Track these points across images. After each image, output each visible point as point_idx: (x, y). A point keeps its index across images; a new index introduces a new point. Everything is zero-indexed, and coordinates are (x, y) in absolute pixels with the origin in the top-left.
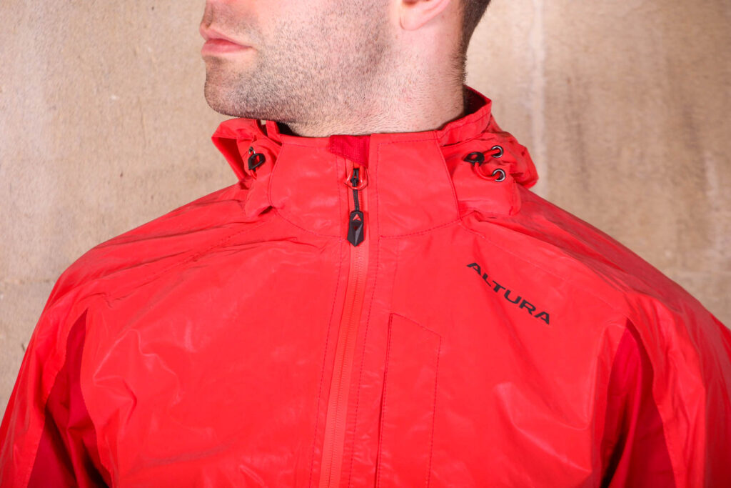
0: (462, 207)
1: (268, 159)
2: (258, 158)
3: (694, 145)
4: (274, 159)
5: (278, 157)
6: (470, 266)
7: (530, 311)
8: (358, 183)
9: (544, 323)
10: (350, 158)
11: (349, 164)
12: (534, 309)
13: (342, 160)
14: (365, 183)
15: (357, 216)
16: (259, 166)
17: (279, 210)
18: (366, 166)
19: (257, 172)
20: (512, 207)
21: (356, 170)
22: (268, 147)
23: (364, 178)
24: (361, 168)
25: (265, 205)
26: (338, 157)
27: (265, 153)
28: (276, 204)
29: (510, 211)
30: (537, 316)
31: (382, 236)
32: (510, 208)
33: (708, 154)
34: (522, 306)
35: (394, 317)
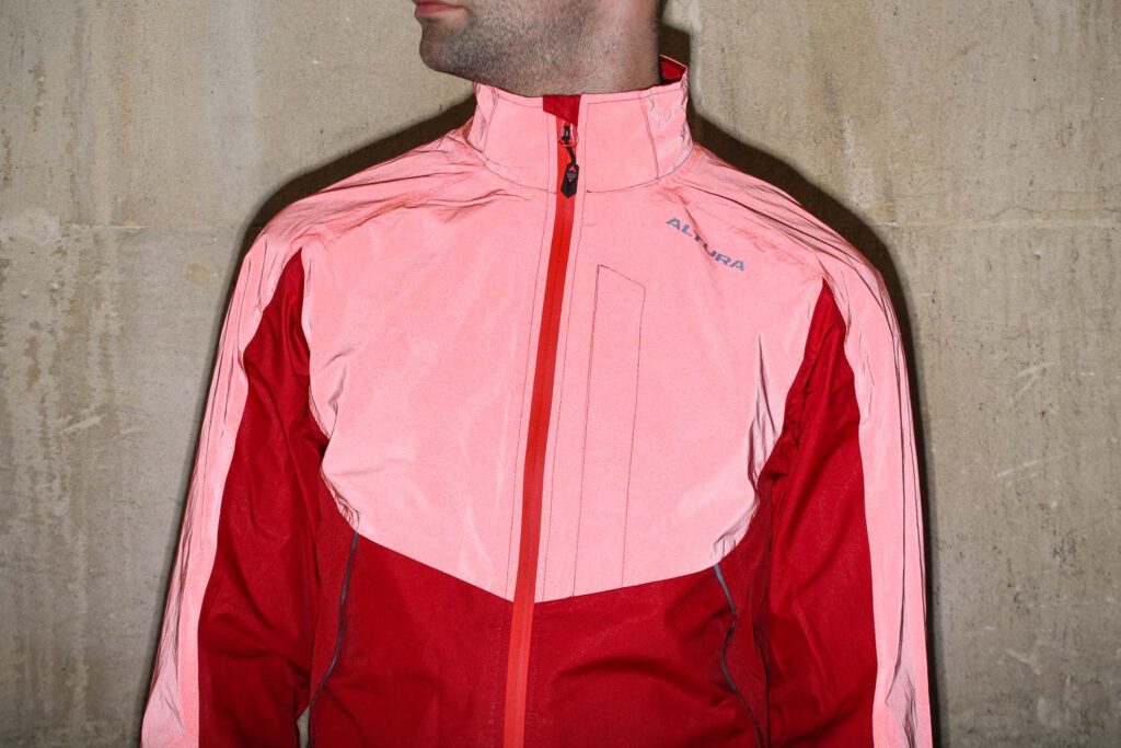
3: (834, 109)
6: (668, 223)
7: (725, 263)
8: (570, 140)
9: (739, 270)
12: (729, 260)
18: (576, 125)
21: (567, 128)
24: (571, 127)
30: (732, 266)
33: (845, 117)
34: (717, 259)
35: (601, 268)
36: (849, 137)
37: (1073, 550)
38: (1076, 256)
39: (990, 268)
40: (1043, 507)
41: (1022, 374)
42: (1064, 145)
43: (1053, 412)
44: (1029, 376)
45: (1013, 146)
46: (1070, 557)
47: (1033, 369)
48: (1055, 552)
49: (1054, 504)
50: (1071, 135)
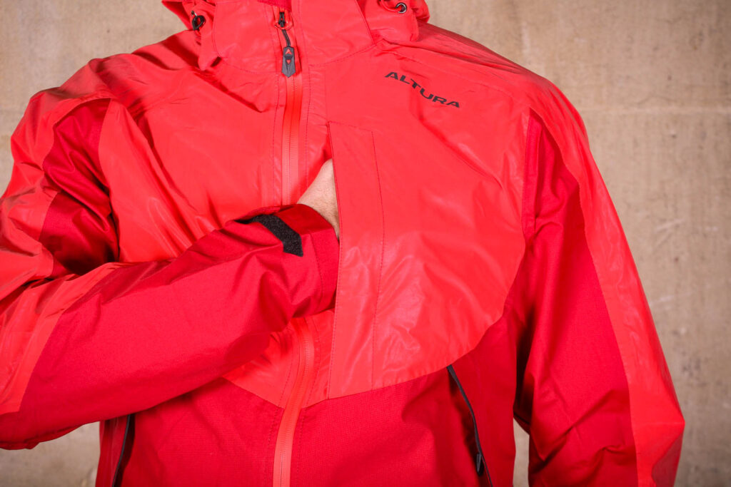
0: (375, 36)
1: (208, 19)
2: (199, 19)
3: (515, 18)
4: (212, 18)
5: (214, 14)
6: (387, 76)
7: (442, 102)
8: (285, 23)
9: (455, 107)
10: (275, 4)
11: (276, 9)
12: (445, 100)
13: (270, 6)
14: (291, 24)
15: (288, 51)
16: (202, 26)
17: (225, 59)
18: (290, 10)
19: (201, 31)
20: (412, 35)
21: (282, 13)
22: (206, 10)
23: (289, 20)
24: (286, 12)
25: (214, 57)
26: (266, 4)
27: (204, 14)
28: (222, 55)
29: (411, 38)
30: (448, 104)
31: (311, 65)
32: (411, 35)
33: (524, 24)
34: (435, 100)
35: (331, 125)
36: (526, 39)
37: (698, 367)
38: (703, 136)
39: (636, 143)
40: (676, 333)
41: (659, 228)
42: (695, 48)
43: (683, 258)
44: (665, 230)
45: (656, 49)
46: (695, 373)
47: (668, 225)
48: (684, 369)
49: (683, 331)
50: (701, 40)
